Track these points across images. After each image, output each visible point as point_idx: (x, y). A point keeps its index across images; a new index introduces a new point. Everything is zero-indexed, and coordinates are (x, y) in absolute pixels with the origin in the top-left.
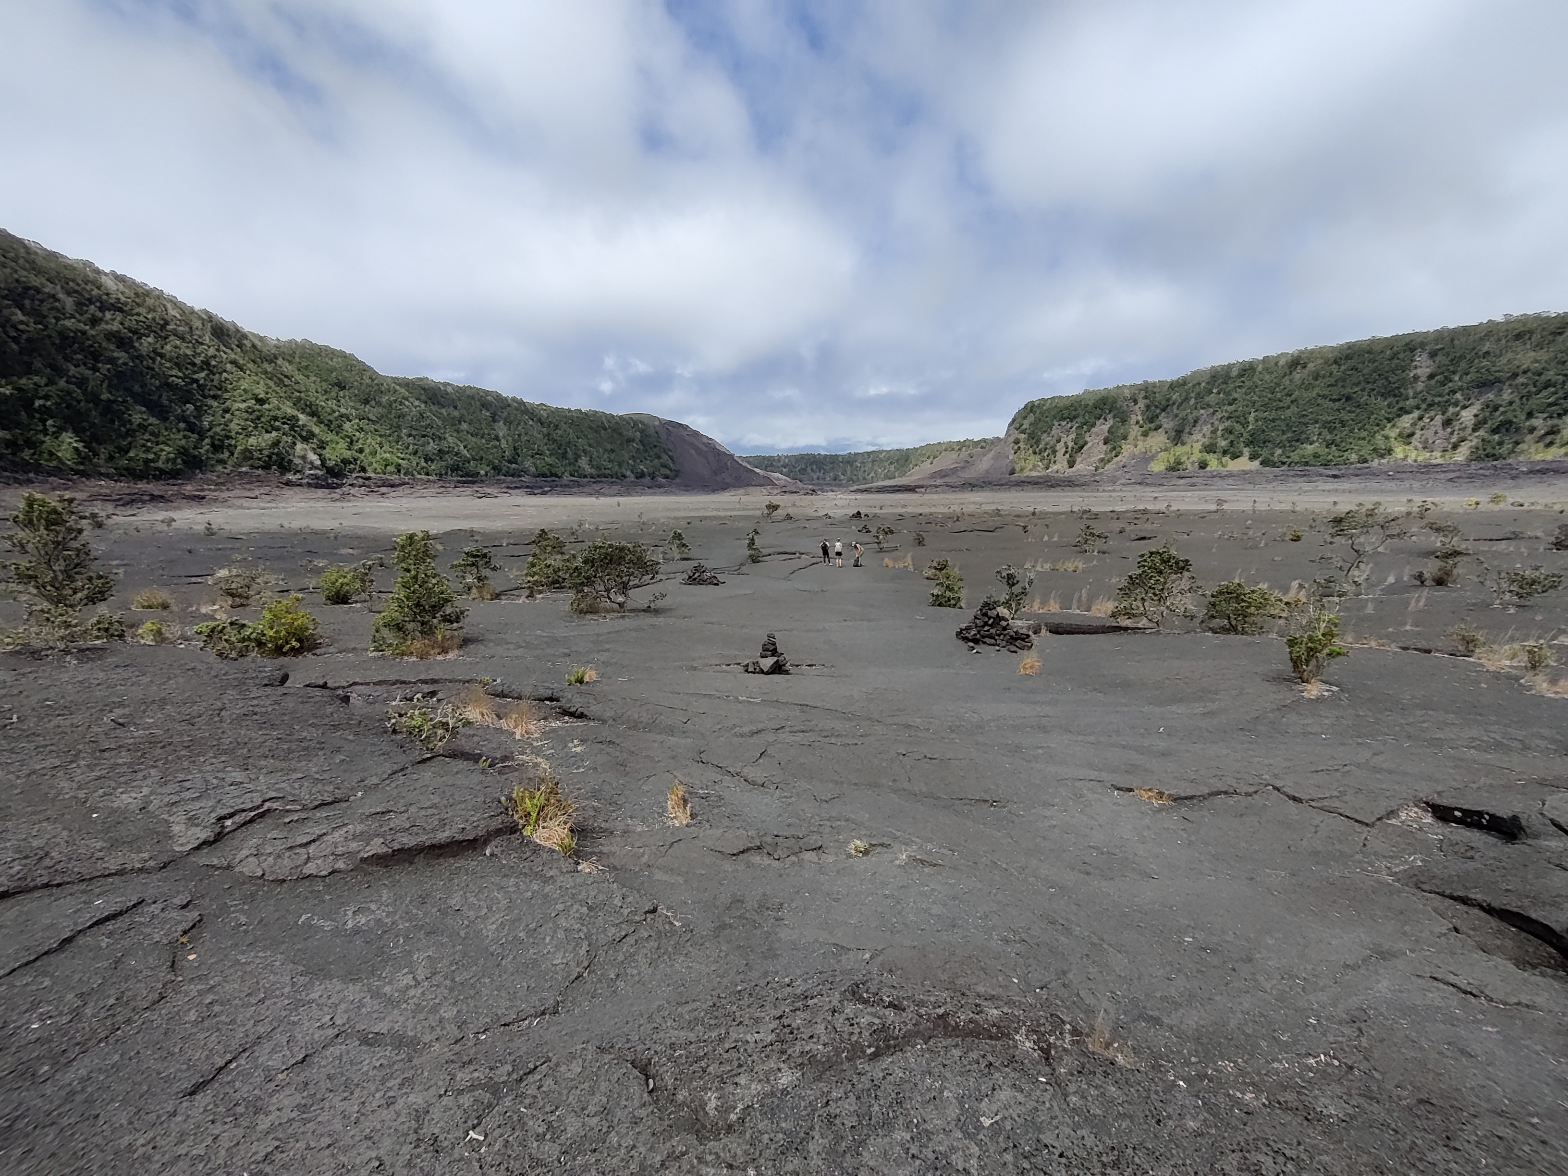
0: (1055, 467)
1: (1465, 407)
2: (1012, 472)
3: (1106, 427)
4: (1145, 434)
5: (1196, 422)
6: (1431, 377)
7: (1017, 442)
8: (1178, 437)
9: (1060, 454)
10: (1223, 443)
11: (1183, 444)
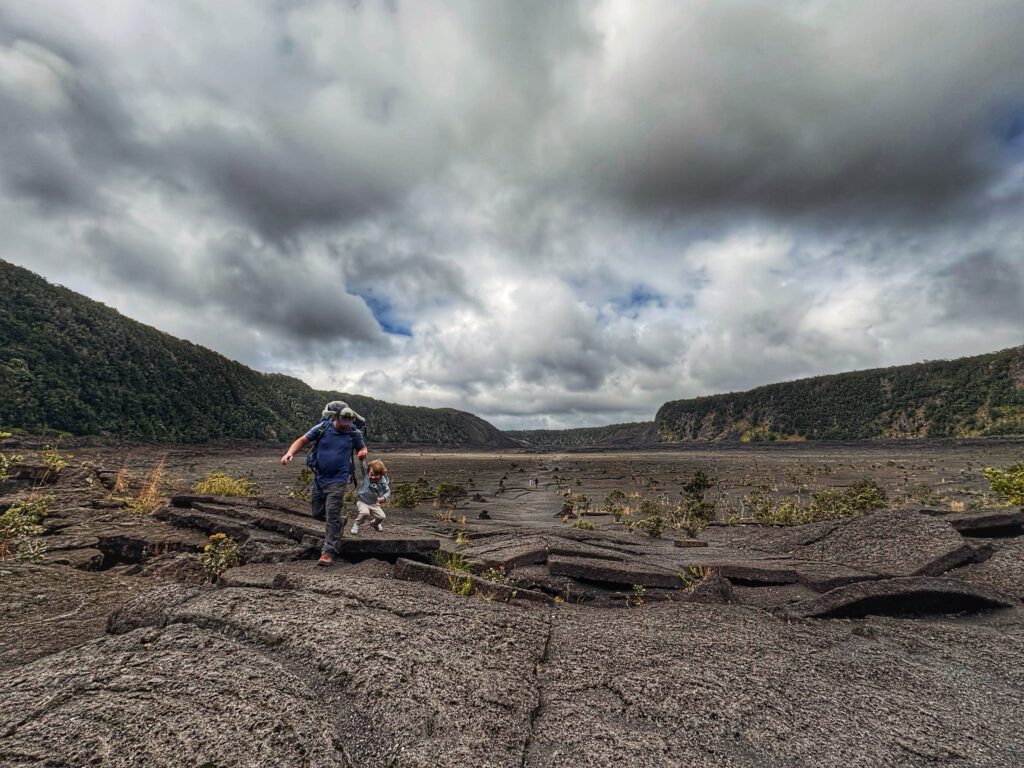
0: (685, 439)
1: (917, 408)
2: (661, 441)
3: (712, 417)
4: (736, 421)
5: (764, 413)
6: (893, 391)
7: (662, 424)
8: (755, 423)
9: (688, 431)
10: (782, 426)
11: (759, 426)
